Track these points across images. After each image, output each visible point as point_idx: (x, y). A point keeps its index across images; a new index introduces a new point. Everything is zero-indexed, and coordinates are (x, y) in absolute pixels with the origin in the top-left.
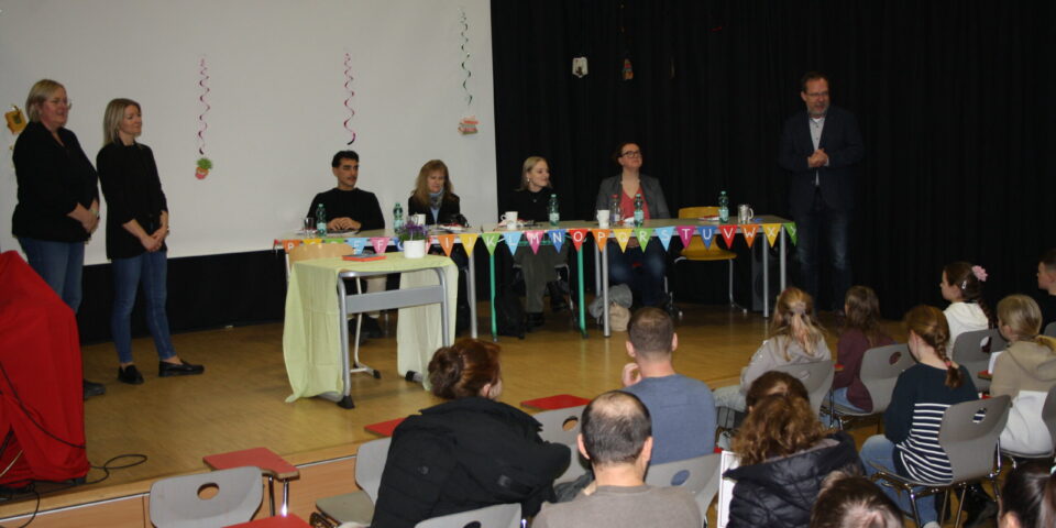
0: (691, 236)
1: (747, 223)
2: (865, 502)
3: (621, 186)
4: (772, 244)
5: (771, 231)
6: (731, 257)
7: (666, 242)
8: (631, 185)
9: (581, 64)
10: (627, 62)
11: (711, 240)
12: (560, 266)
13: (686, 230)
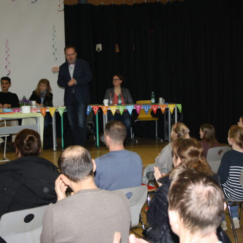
0: (140, 109)
1: (162, 105)
2: (201, 183)
3: (114, 92)
4: (172, 112)
5: (171, 107)
6: (156, 119)
7: (130, 111)
8: (118, 91)
9: (99, 47)
10: (117, 45)
11: (148, 111)
12: (90, 122)
13: (138, 107)
